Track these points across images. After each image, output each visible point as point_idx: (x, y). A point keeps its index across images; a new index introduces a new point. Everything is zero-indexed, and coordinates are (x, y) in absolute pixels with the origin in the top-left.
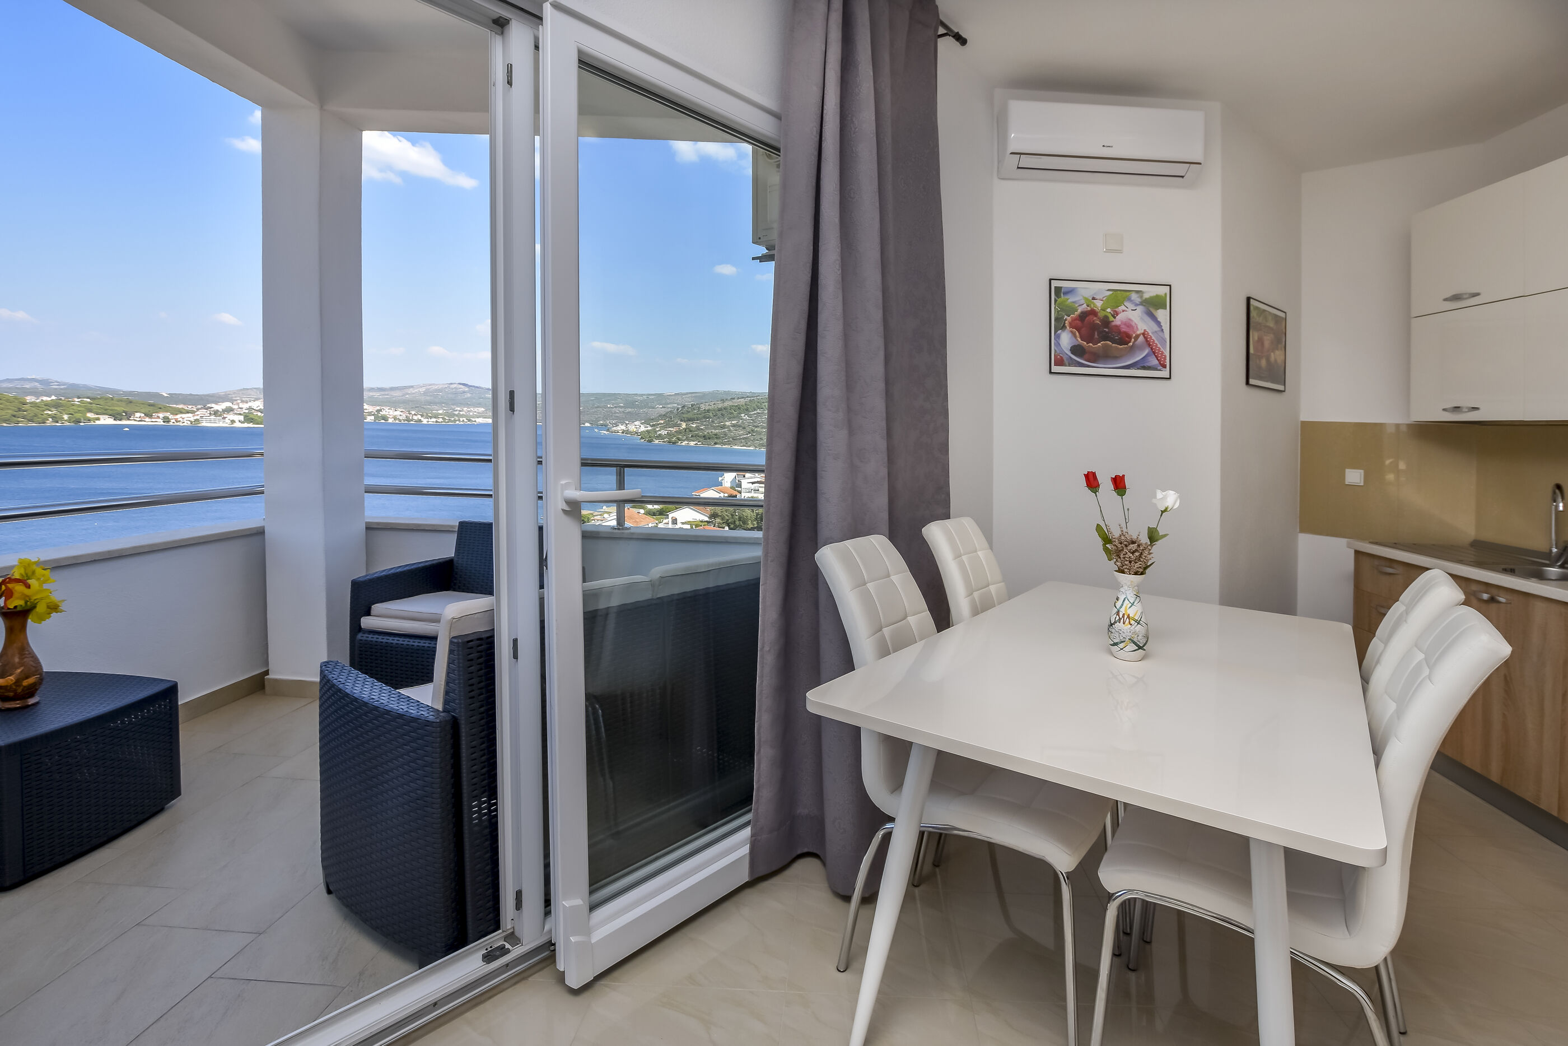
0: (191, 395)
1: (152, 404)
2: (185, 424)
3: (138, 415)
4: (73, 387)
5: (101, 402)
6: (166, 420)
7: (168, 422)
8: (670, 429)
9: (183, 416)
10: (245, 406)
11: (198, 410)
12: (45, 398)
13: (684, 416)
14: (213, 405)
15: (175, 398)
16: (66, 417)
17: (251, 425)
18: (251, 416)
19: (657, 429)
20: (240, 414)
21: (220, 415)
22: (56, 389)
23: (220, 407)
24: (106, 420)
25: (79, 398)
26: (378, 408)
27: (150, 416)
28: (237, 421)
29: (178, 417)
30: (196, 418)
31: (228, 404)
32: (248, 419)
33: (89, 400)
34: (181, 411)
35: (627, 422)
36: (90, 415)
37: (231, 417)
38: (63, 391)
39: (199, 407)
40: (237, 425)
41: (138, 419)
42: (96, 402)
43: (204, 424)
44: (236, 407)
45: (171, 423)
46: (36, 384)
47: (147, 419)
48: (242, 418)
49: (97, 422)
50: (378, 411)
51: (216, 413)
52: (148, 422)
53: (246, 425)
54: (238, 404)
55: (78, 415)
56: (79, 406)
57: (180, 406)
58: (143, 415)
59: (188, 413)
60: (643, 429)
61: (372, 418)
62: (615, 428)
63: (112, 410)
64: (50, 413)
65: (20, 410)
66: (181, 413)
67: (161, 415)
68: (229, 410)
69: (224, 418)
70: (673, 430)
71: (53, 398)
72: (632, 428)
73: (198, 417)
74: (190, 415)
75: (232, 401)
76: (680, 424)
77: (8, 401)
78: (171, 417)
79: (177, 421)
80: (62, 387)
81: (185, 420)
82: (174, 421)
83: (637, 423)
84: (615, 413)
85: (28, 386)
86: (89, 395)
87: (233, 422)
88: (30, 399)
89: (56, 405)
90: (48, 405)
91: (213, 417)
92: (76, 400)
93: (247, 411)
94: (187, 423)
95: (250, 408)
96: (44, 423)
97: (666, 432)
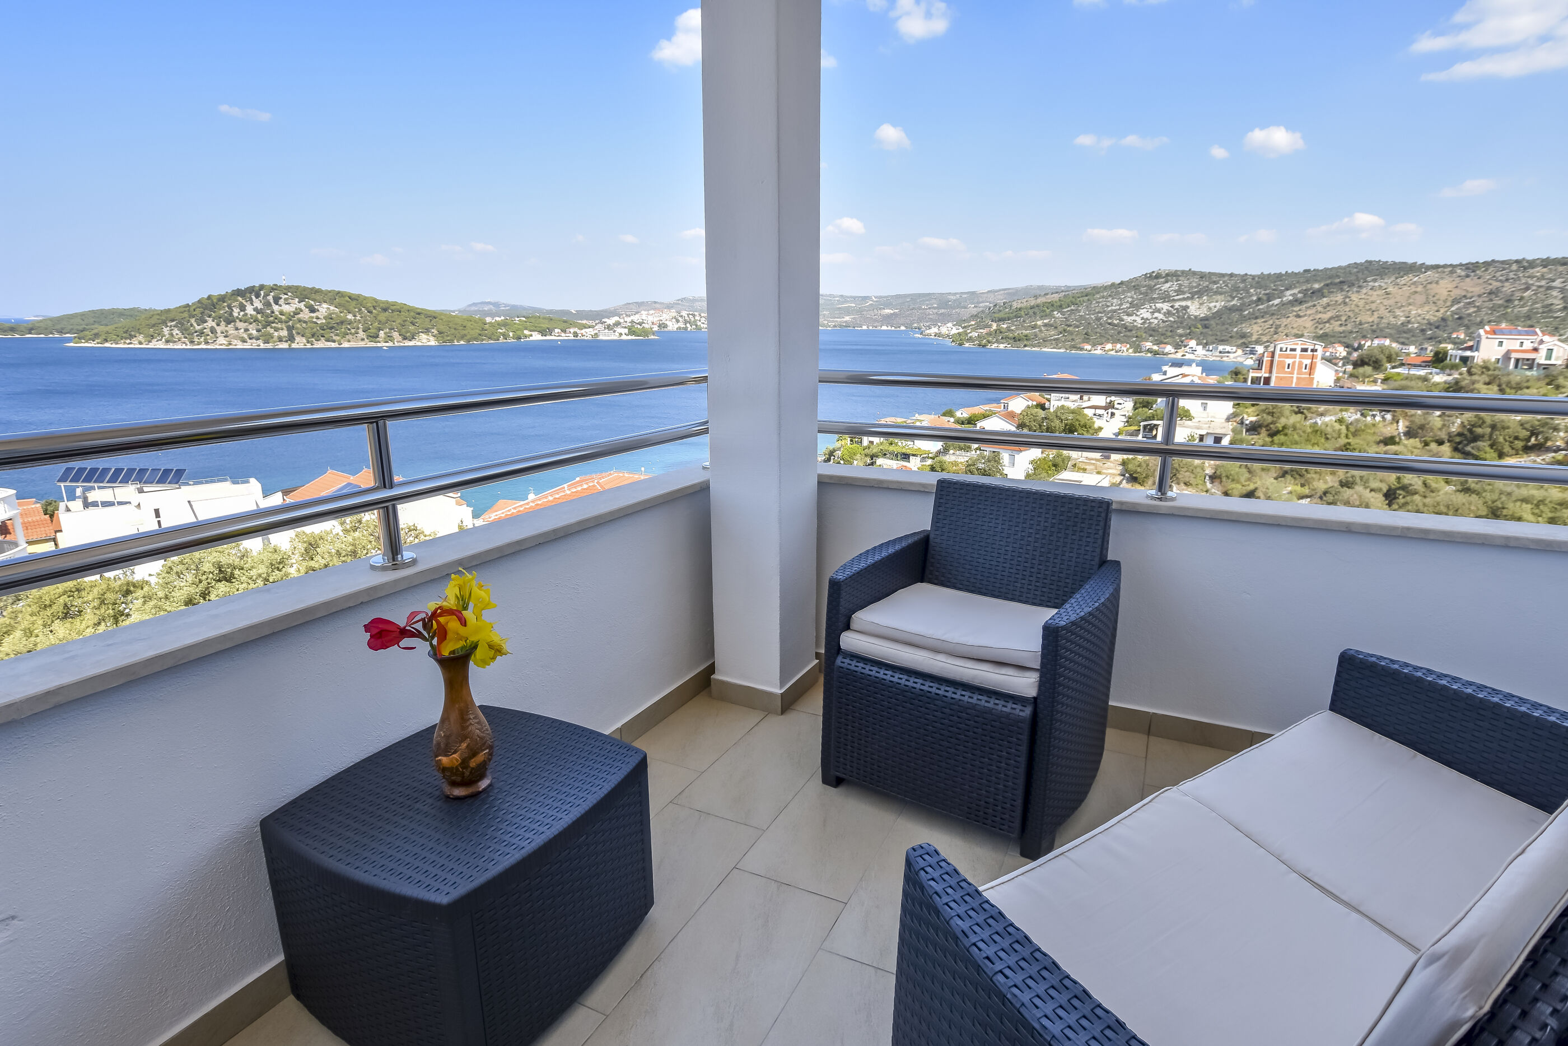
0: (591, 311)
1: (566, 320)
2: (588, 338)
3: (556, 330)
4: (514, 307)
5: (533, 320)
6: (576, 334)
7: (577, 336)
8: (981, 331)
9: (587, 330)
10: (629, 319)
11: (596, 324)
12: (498, 319)
13: (996, 315)
14: (606, 320)
15: (581, 314)
16: (511, 334)
17: (633, 337)
18: (634, 329)
20: (625, 327)
21: (612, 329)
22: (503, 310)
23: (611, 321)
24: (536, 337)
25: (518, 317)
27: (564, 331)
28: (624, 334)
29: (583, 331)
31: (616, 318)
32: (631, 332)
33: (524, 319)
34: (585, 327)
35: (940, 325)
36: (526, 332)
37: (619, 330)
38: (508, 312)
39: (597, 321)
40: (624, 337)
41: (557, 336)
42: (529, 320)
43: (601, 337)
44: (622, 321)
45: (579, 338)
46: (491, 306)
47: (563, 334)
48: (626, 331)
49: (531, 338)
51: (609, 327)
52: (564, 337)
53: (630, 337)
54: (624, 318)
55: (519, 333)
56: (519, 325)
57: (584, 322)
58: (560, 331)
59: (590, 327)
60: (954, 331)
62: (927, 331)
63: (539, 327)
64: (501, 331)
65: (483, 329)
66: (585, 328)
67: (572, 330)
68: (617, 324)
69: (615, 331)
70: (984, 331)
71: (503, 318)
72: (944, 330)
73: (596, 331)
74: (591, 329)
75: (619, 315)
76: (991, 325)
77: (475, 322)
78: (578, 331)
79: (582, 336)
80: (507, 308)
81: (587, 334)
83: (949, 325)
84: (929, 315)
85: (486, 309)
86: (525, 314)
87: (621, 334)
88: (488, 320)
89: (504, 324)
90: (500, 325)
91: (607, 331)
92: (517, 319)
93: (630, 324)
94: (589, 338)
95: (632, 322)
96: (498, 340)
97: (976, 334)
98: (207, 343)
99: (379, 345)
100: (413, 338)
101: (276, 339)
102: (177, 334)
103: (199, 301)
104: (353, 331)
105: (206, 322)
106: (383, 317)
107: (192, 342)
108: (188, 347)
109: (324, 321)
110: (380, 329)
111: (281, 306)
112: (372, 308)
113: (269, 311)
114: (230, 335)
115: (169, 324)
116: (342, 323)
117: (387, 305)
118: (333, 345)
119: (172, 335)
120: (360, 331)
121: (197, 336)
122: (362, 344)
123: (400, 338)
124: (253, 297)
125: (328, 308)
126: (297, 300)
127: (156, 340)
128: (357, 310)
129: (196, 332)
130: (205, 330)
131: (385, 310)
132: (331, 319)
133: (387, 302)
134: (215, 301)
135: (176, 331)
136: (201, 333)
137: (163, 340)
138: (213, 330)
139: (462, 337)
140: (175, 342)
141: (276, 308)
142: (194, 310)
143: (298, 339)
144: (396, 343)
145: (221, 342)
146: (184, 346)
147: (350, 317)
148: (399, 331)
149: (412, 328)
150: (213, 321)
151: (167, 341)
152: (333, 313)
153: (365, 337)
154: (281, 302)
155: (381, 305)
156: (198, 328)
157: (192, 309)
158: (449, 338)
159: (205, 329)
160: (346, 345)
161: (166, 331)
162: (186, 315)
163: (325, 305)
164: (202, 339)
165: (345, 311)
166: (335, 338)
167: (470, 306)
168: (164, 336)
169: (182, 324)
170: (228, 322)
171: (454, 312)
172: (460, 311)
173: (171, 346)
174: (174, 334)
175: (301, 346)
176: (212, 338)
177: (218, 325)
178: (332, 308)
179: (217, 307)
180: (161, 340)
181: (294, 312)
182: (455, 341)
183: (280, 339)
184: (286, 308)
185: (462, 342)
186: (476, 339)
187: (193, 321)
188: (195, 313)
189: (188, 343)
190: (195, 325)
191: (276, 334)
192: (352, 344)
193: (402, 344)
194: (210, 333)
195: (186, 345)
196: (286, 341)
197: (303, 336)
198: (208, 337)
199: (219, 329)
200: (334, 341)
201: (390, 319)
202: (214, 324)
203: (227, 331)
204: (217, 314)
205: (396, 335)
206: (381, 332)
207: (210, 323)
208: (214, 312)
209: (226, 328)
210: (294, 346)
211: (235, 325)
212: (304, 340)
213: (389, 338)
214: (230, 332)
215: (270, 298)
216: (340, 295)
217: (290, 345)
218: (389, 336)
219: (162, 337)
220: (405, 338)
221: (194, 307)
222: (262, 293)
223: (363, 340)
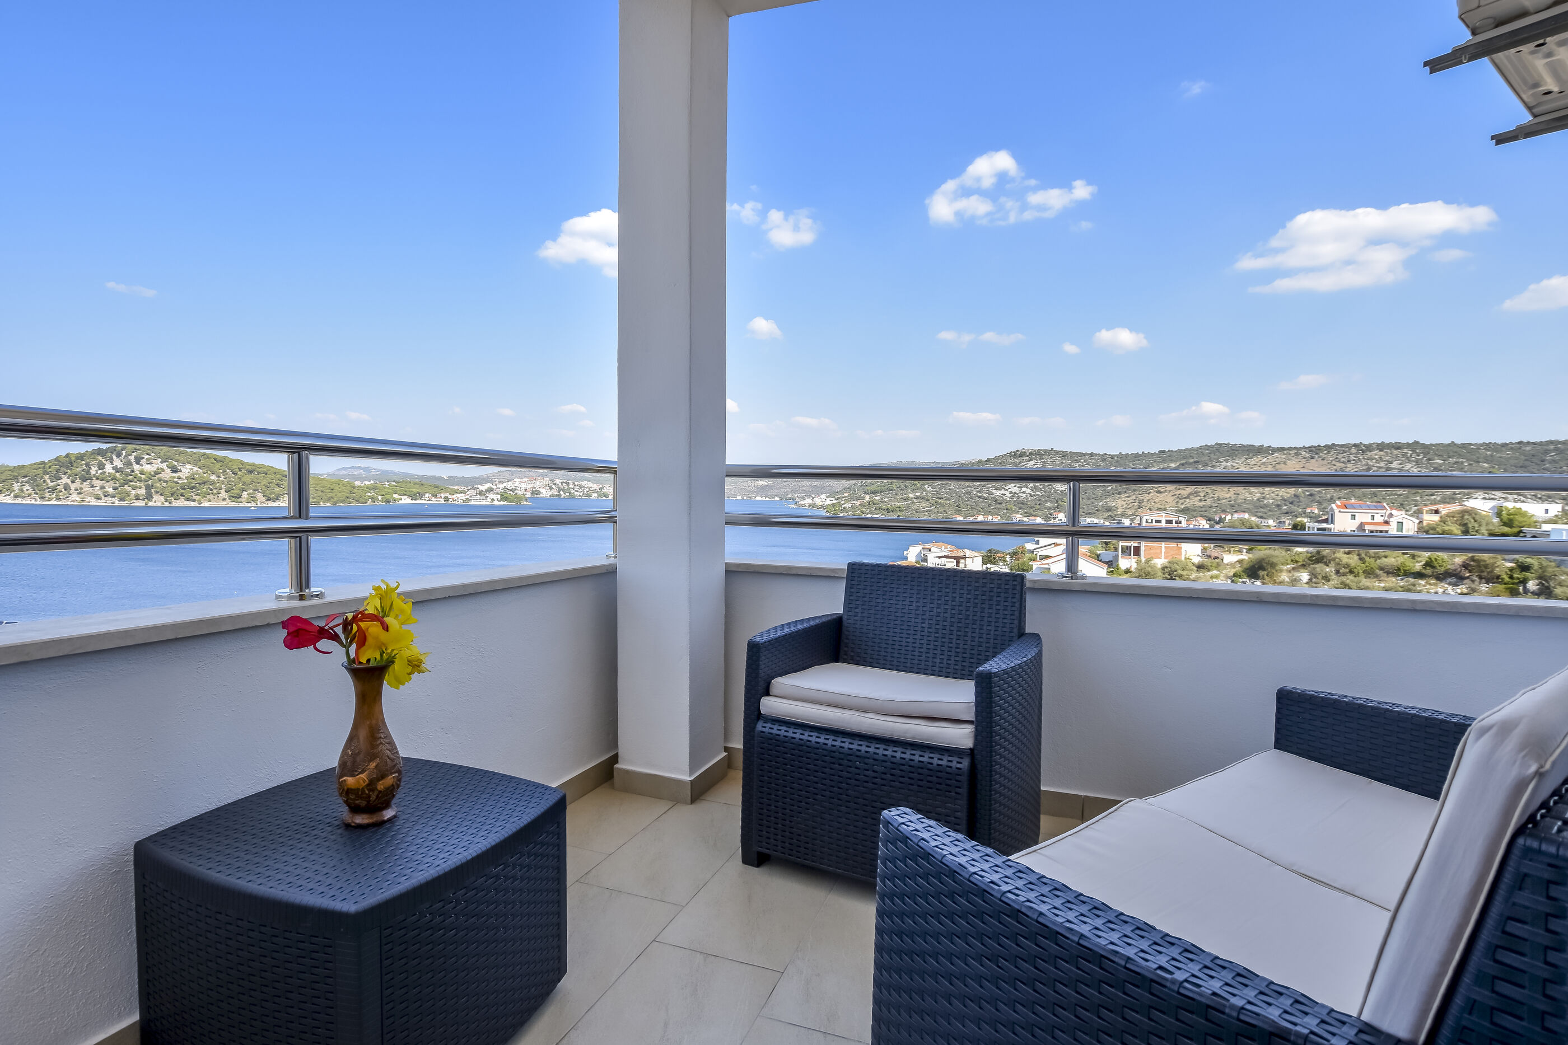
1: (437, 485)
2: (459, 503)
3: (427, 495)
4: (385, 472)
5: (403, 485)
6: (446, 499)
8: (854, 502)
9: (458, 495)
10: (502, 486)
11: (468, 490)
12: (367, 483)
13: (869, 488)
14: (479, 486)
15: (454, 480)
16: (380, 498)
17: (505, 503)
18: (506, 495)
19: (842, 502)
20: (498, 494)
21: (484, 495)
22: (373, 475)
23: (483, 487)
24: (406, 500)
25: (388, 482)
26: (601, 486)
27: (435, 496)
28: (496, 500)
29: (454, 496)
30: (467, 497)
31: (489, 485)
32: (504, 498)
33: (394, 483)
34: (456, 492)
35: (813, 496)
36: (395, 496)
37: (491, 496)
38: (378, 477)
39: (469, 487)
40: (496, 503)
41: (427, 500)
42: (399, 484)
43: (472, 503)
44: (495, 487)
45: (449, 502)
46: (361, 471)
47: (433, 499)
48: (499, 497)
49: (400, 502)
50: (601, 489)
51: (481, 493)
52: (434, 501)
53: (502, 503)
54: (496, 485)
55: (388, 496)
56: (389, 489)
57: (456, 487)
58: (430, 495)
59: (461, 493)
60: (828, 502)
61: (596, 495)
62: (802, 502)
63: (410, 491)
64: (370, 494)
65: (351, 492)
67: (443, 495)
68: (490, 490)
69: (487, 497)
70: (858, 503)
71: (372, 482)
72: (818, 501)
73: (468, 497)
74: (463, 495)
75: (492, 482)
76: (864, 497)
77: (344, 485)
78: (450, 496)
79: (454, 501)
80: (378, 473)
81: (460, 498)
82: (451, 500)
83: (823, 496)
84: (803, 486)
85: (356, 473)
86: (396, 479)
87: (493, 500)
88: (357, 483)
89: (374, 488)
90: (369, 488)
91: (478, 496)
92: (387, 483)
93: (503, 491)
94: (460, 502)
95: (505, 488)
96: (366, 503)
97: (850, 506)
98: (58, 499)
99: (241, 505)
100: (277, 499)
101: (132, 497)
102: (27, 490)
103: (56, 459)
104: (215, 491)
105: (61, 478)
106: (248, 478)
107: (42, 498)
108: (38, 502)
109: (186, 481)
110: (243, 490)
111: (142, 465)
112: (237, 470)
113: (129, 470)
114: (84, 492)
115: (20, 480)
116: (204, 483)
117: (254, 468)
118: (192, 504)
119: (22, 490)
120: (223, 492)
121: (49, 492)
122: (223, 504)
123: (264, 499)
124: (114, 457)
125: (192, 469)
126: (160, 460)
128: (221, 471)
129: (48, 488)
130: (58, 487)
131: (250, 472)
132: (193, 479)
133: (254, 465)
134: (73, 459)
135: (27, 487)
136: (54, 489)
137: (12, 495)
138: (67, 487)
139: (329, 500)
140: (24, 497)
141: (136, 467)
142: (50, 467)
143: (156, 497)
144: (259, 503)
145: (73, 499)
146: (33, 502)
147: (213, 477)
148: (263, 492)
149: (277, 489)
150: (69, 478)
151: (16, 497)
152: (196, 474)
153: (226, 497)
154: (143, 462)
155: (247, 467)
156: (51, 484)
157: (47, 466)
158: (315, 500)
159: (59, 485)
160: (206, 504)
161: (16, 486)
162: (40, 471)
163: (188, 466)
164: (54, 496)
165: (209, 472)
166: (195, 497)
167: (339, 470)
168: (14, 491)
169: (35, 480)
170: (84, 480)
171: (322, 475)
172: (328, 475)
173: (19, 501)
174: (25, 489)
175: (159, 504)
176: (64, 494)
177: (73, 482)
178: (195, 469)
179: (75, 464)
180: (9, 495)
181: (155, 472)
182: (321, 503)
183: (137, 498)
184: (147, 468)
185: (328, 504)
186: (342, 501)
187: (46, 477)
188: (50, 470)
189: (38, 499)
190: (48, 481)
191: (133, 492)
192: (213, 504)
193: (265, 505)
194: (63, 490)
195: (36, 500)
196: (143, 499)
197: (161, 495)
198: (61, 494)
199: (73, 486)
200: (194, 501)
201: (255, 480)
202: (69, 481)
203: (81, 488)
204: (73, 471)
205: (259, 496)
206: (244, 492)
207: (65, 480)
208: (71, 470)
209: (81, 486)
210: (151, 504)
211: (90, 483)
212: (162, 499)
213: (253, 498)
214: (85, 489)
215: (132, 458)
216: (205, 456)
217: (146, 504)
218: (252, 497)
219: (11, 492)
220: (269, 499)
221: (50, 464)
222: (124, 453)
223: (224, 500)
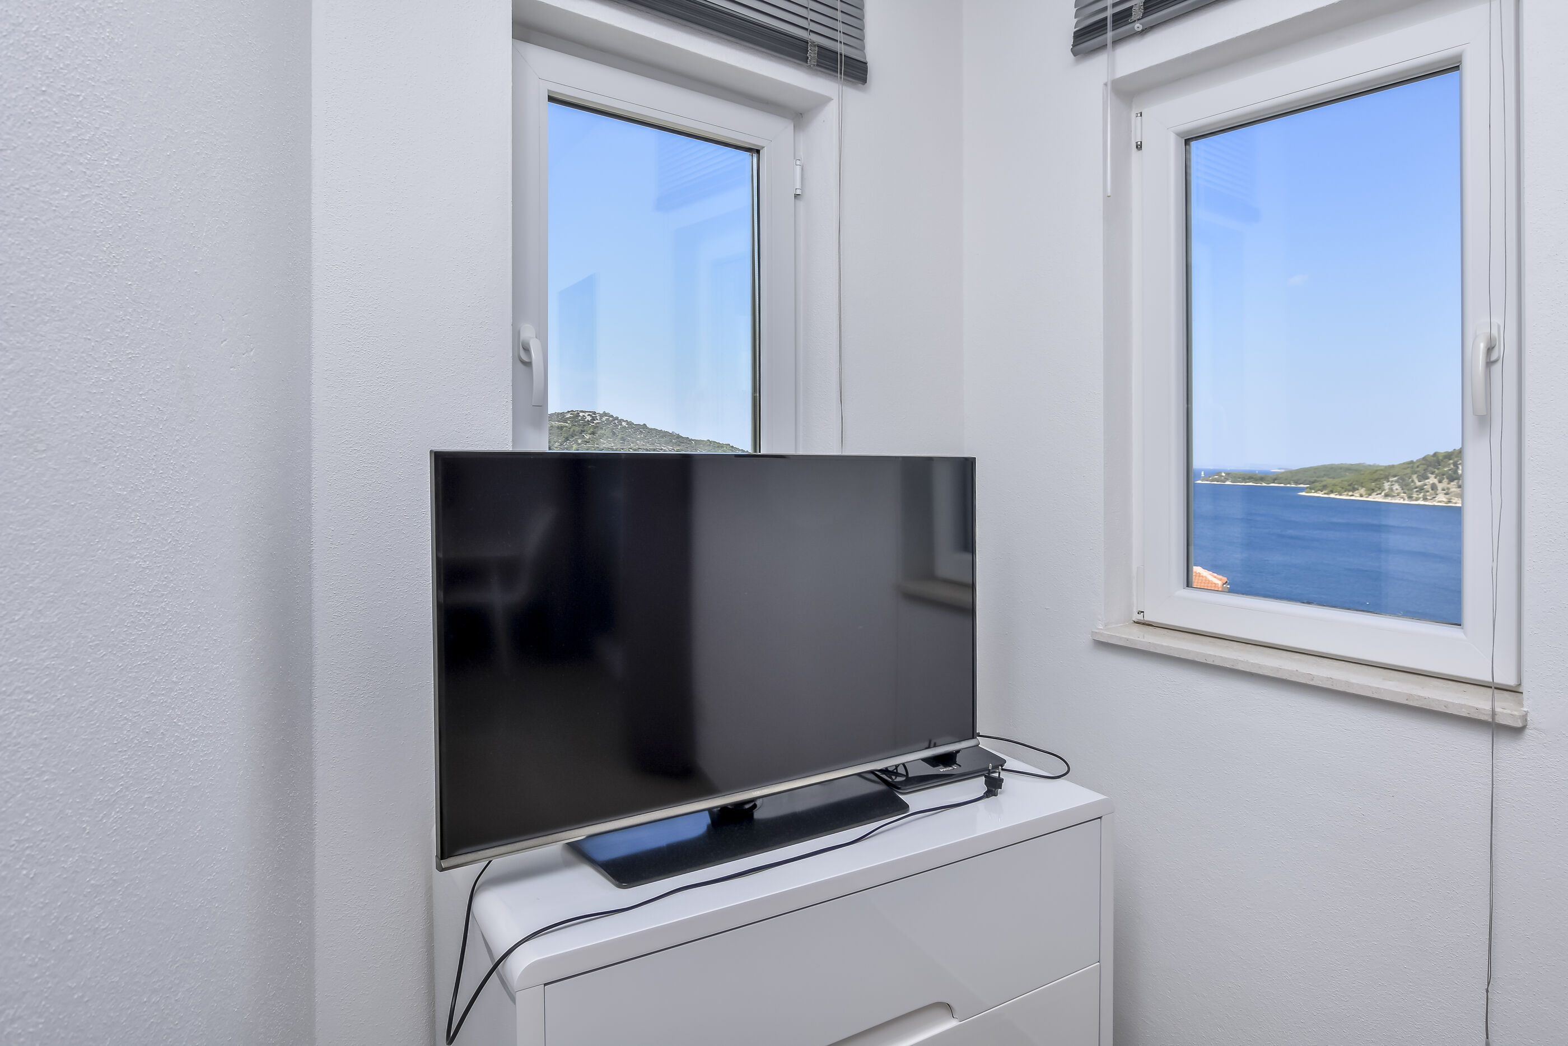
127: (1376, 493)
